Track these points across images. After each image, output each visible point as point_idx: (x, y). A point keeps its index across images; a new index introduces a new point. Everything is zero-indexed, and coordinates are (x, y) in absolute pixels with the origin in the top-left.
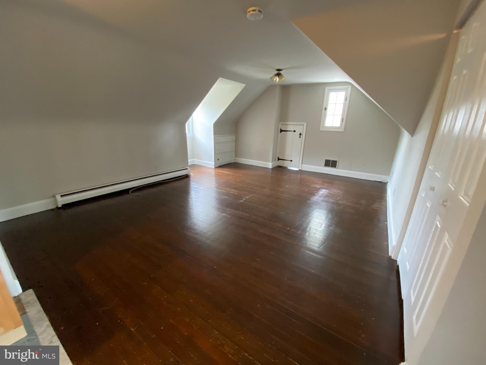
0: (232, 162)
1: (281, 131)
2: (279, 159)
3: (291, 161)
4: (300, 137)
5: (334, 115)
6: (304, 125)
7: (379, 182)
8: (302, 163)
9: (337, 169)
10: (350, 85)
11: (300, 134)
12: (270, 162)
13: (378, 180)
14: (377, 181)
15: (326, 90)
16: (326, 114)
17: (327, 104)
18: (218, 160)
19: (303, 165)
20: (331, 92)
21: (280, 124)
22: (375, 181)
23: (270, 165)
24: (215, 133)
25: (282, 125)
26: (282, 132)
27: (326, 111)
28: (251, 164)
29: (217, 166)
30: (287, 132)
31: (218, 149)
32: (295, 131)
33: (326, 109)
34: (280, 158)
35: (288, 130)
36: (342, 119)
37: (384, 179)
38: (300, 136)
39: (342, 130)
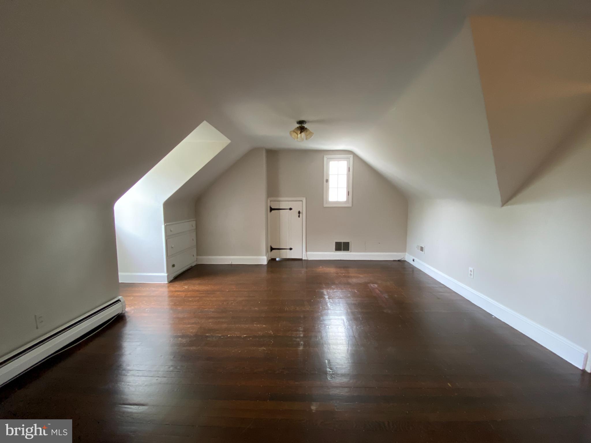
0: (193, 265)
1: (271, 209)
2: (272, 249)
3: (291, 249)
4: (299, 216)
5: (338, 188)
6: (302, 201)
7: (399, 261)
8: (306, 251)
9: (351, 252)
10: (351, 154)
11: (299, 213)
12: (263, 256)
13: (397, 259)
14: (396, 261)
15: (325, 159)
16: (328, 186)
17: (328, 175)
18: (173, 266)
19: (308, 253)
20: (331, 161)
21: (269, 201)
22: (394, 261)
23: (263, 260)
24: (167, 219)
25: (271, 201)
26: (273, 211)
27: (328, 183)
28: (230, 263)
29: (172, 279)
30: (280, 210)
31: (173, 246)
32: (291, 209)
33: (327, 181)
34: (273, 247)
35: (281, 208)
36: (348, 192)
37: (402, 257)
38: (299, 214)
39: (350, 205)
